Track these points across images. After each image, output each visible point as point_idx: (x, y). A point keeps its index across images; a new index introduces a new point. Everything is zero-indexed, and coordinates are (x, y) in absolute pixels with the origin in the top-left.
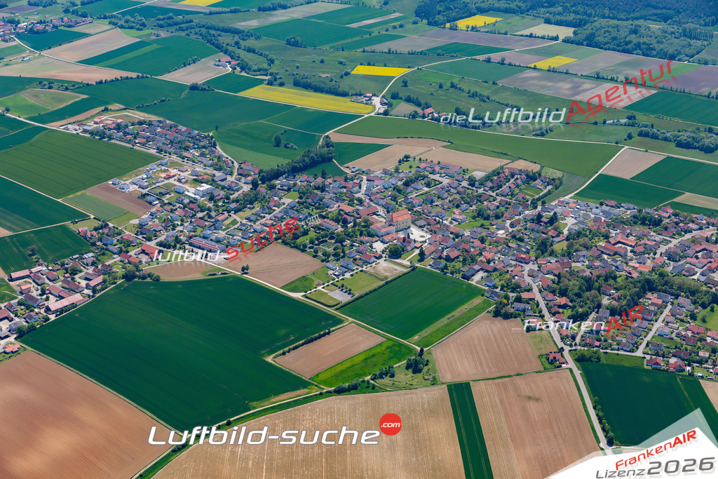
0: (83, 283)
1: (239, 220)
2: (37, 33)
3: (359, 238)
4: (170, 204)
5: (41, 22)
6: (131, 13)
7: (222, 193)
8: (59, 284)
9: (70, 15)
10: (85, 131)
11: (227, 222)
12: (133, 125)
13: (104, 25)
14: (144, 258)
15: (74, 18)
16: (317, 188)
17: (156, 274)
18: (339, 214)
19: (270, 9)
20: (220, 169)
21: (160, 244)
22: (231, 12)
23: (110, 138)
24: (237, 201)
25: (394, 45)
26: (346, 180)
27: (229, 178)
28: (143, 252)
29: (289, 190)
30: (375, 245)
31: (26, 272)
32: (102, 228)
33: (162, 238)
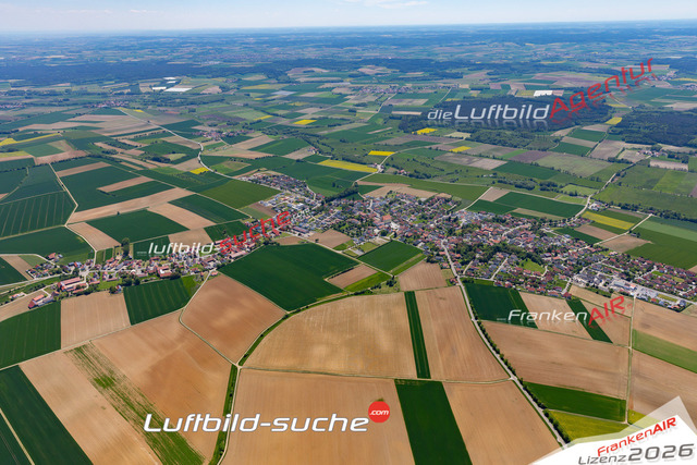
1: (315, 219)
2: (230, 137)
3: (368, 227)
5: (232, 132)
6: (271, 128)
7: (308, 207)
9: (245, 129)
10: (249, 180)
11: (310, 220)
12: (270, 177)
13: (260, 133)
14: (273, 235)
16: (350, 205)
17: (278, 242)
18: (359, 216)
20: (307, 197)
21: (280, 229)
22: (316, 127)
23: (260, 183)
24: (314, 210)
25: (388, 142)
26: (363, 201)
27: (311, 200)
29: (338, 206)
30: (375, 230)
32: (255, 222)
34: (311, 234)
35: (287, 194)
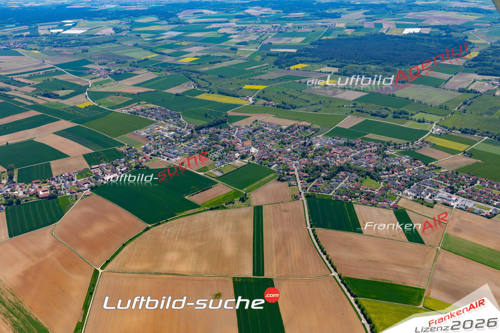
0: (119, 170)
1: (184, 145)
2: (117, 74)
3: (230, 152)
4: (157, 139)
5: (119, 70)
6: (156, 66)
7: (179, 135)
8: (109, 170)
9: (132, 67)
10: (129, 112)
11: (179, 146)
12: (148, 109)
13: (145, 70)
14: (144, 160)
15: (133, 68)
16: (217, 133)
17: (148, 166)
18: (223, 142)
19: (214, 63)
20: (180, 126)
21: (152, 155)
22: (198, 64)
23: (138, 114)
24: (184, 138)
25: (262, 77)
26: (229, 130)
27: (183, 129)
28: (144, 158)
29: (206, 133)
30: (235, 154)
31: (97, 166)
32: (129, 149)
33: (153, 153)
34: (178, 158)
35: (161, 124)
